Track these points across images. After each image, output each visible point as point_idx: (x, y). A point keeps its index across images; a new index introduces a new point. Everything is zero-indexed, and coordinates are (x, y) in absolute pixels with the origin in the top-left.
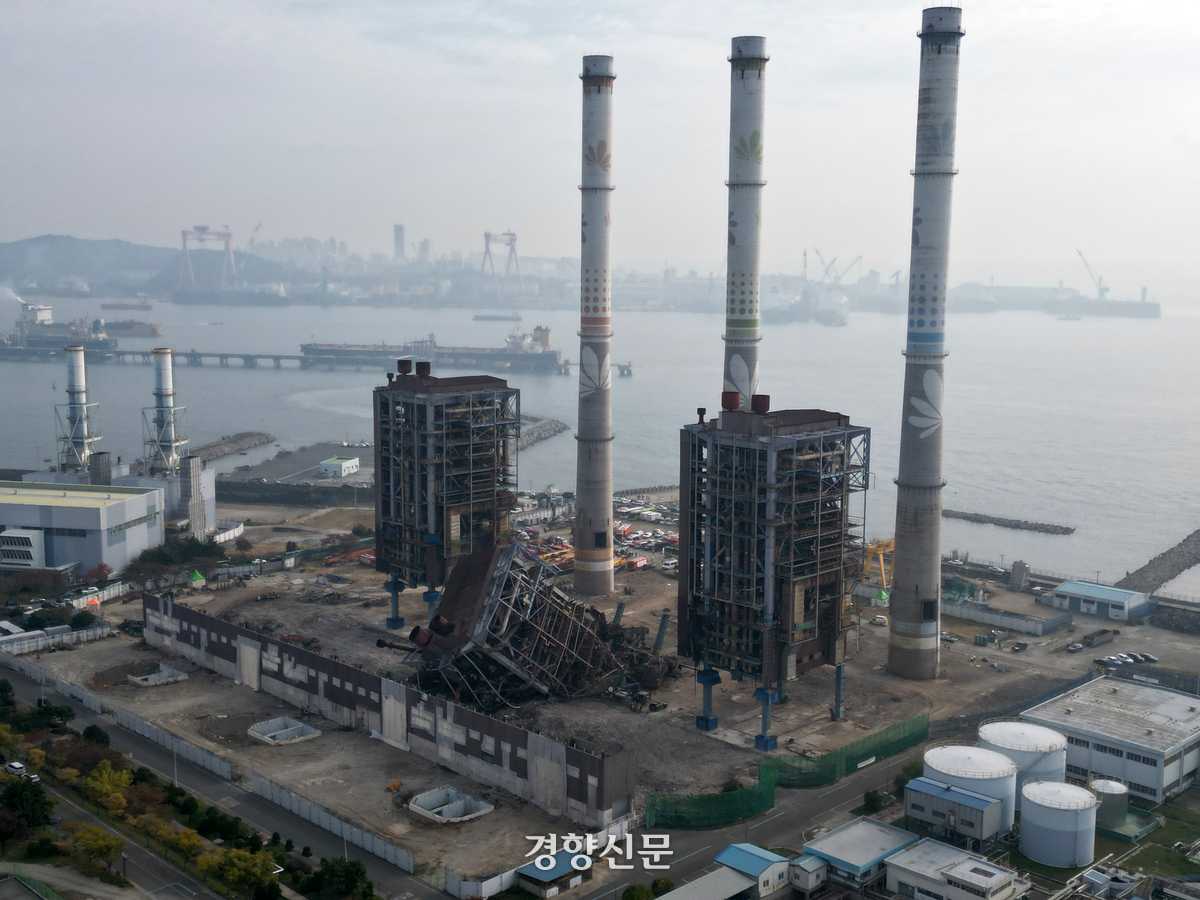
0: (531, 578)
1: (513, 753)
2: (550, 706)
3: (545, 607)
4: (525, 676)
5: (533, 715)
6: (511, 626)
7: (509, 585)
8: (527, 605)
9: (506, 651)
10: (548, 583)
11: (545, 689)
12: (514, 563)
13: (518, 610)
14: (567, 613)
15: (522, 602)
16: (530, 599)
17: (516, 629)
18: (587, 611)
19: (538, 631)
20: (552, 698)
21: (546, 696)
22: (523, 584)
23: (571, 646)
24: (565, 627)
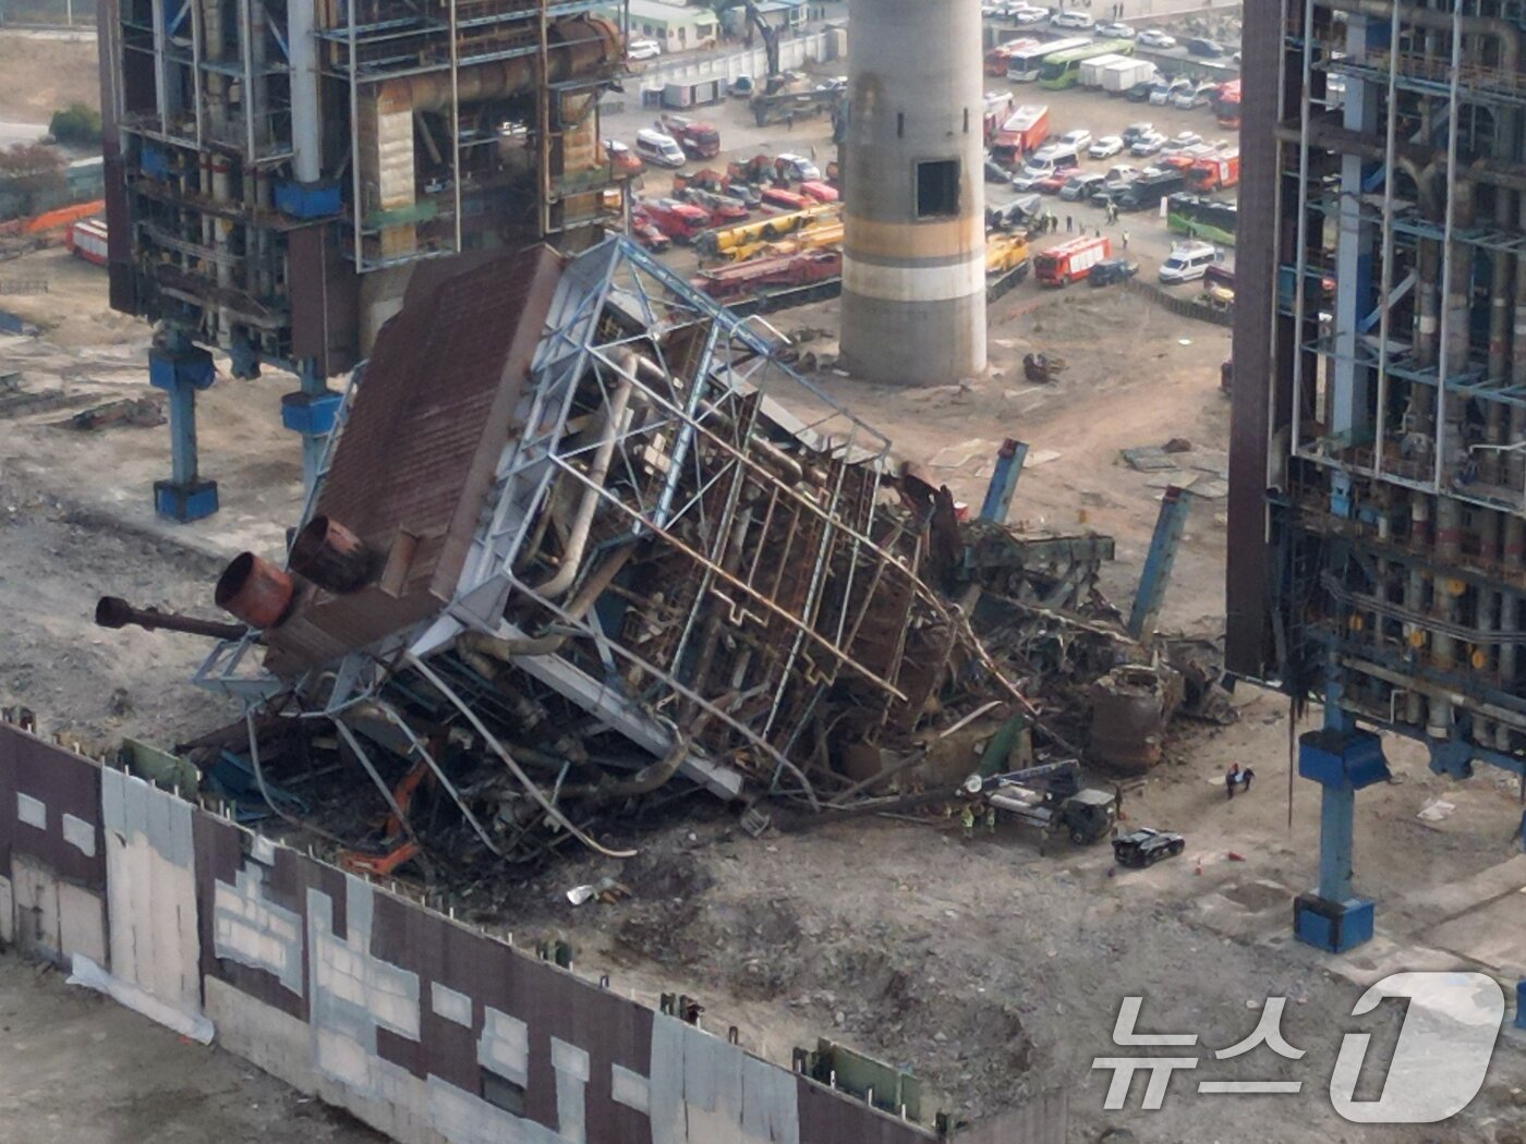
0: (675, 368)
1: (598, 1089)
2: (744, 846)
3: (727, 479)
4: (653, 737)
5: (685, 883)
6: (597, 553)
7: (592, 396)
8: (660, 477)
9: (580, 651)
10: (738, 383)
11: (728, 781)
12: (610, 312)
13: (626, 493)
14: (807, 497)
15: (639, 463)
16: (669, 451)
17: (618, 563)
18: (887, 480)
19: (703, 568)
20: (754, 816)
21: (736, 807)
22: (646, 393)
23: (825, 624)
24: (805, 548)
